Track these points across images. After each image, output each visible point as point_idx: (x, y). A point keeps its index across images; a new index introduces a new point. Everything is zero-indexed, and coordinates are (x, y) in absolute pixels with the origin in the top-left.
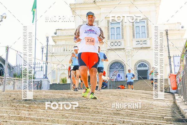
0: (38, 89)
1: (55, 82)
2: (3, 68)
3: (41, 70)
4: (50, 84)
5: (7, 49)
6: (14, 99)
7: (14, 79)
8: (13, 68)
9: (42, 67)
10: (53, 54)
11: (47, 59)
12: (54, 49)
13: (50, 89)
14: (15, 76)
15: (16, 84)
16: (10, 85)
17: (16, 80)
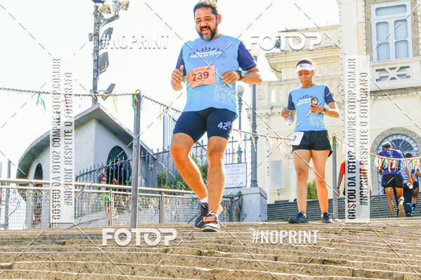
0: (231, 220)
1: (282, 198)
2: (126, 158)
3: (240, 162)
4: (268, 202)
5: (137, 100)
6: (166, 251)
7: (160, 192)
8: (155, 159)
9: (240, 152)
10: (272, 108)
11: (254, 126)
12: (273, 92)
13: (268, 220)
14: (161, 182)
15: (167, 207)
16: (149, 210)
17: (165, 193)
